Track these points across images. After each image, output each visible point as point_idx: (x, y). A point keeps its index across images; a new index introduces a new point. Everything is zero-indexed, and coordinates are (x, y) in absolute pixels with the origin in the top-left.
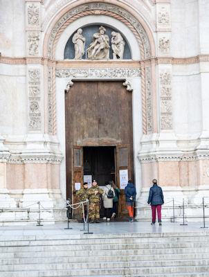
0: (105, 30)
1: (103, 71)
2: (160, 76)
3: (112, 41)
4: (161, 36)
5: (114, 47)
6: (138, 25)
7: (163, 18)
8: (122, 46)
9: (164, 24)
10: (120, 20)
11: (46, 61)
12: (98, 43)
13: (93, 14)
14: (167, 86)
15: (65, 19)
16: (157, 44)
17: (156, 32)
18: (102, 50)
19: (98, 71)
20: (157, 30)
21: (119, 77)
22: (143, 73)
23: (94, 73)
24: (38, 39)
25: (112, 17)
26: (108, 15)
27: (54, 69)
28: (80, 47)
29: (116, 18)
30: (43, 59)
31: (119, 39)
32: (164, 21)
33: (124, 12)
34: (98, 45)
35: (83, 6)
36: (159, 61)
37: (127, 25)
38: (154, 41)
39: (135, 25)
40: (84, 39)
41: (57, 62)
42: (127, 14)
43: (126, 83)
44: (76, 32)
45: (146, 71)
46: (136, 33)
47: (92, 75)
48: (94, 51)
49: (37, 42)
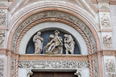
0: (59, 32)
1: (58, 63)
2: (105, 65)
3: (65, 41)
4: (104, 34)
5: (66, 46)
6: (85, 28)
7: (105, 21)
8: (73, 45)
9: (106, 26)
10: (70, 25)
11: (10, 53)
12: (54, 42)
13: (50, 21)
14: (112, 73)
15: (27, 23)
16: (102, 41)
17: (100, 32)
18: (57, 47)
19: (54, 63)
20: (101, 30)
21: (71, 68)
22: (90, 64)
23: (50, 65)
24: (4, 36)
25: (64, 23)
26: (61, 22)
27: (17, 60)
28: (39, 45)
29: (67, 24)
30: (7, 51)
31: (70, 39)
32: (106, 24)
33: (74, 18)
34: (54, 43)
35: (42, 14)
36: (104, 53)
37: (76, 29)
38: (99, 39)
39: (83, 28)
40: (42, 39)
41: (20, 56)
42: (76, 20)
43: (77, 72)
44: (36, 34)
45: (93, 62)
46: (84, 35)
47: (48, 66)
48: (50, 48)
49: (3, 38)
